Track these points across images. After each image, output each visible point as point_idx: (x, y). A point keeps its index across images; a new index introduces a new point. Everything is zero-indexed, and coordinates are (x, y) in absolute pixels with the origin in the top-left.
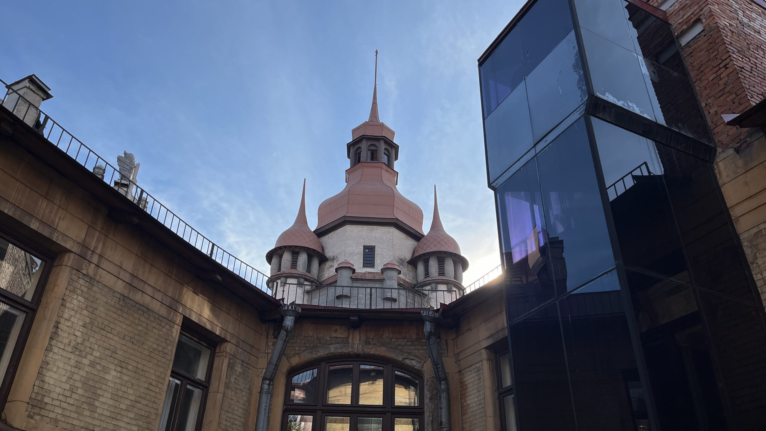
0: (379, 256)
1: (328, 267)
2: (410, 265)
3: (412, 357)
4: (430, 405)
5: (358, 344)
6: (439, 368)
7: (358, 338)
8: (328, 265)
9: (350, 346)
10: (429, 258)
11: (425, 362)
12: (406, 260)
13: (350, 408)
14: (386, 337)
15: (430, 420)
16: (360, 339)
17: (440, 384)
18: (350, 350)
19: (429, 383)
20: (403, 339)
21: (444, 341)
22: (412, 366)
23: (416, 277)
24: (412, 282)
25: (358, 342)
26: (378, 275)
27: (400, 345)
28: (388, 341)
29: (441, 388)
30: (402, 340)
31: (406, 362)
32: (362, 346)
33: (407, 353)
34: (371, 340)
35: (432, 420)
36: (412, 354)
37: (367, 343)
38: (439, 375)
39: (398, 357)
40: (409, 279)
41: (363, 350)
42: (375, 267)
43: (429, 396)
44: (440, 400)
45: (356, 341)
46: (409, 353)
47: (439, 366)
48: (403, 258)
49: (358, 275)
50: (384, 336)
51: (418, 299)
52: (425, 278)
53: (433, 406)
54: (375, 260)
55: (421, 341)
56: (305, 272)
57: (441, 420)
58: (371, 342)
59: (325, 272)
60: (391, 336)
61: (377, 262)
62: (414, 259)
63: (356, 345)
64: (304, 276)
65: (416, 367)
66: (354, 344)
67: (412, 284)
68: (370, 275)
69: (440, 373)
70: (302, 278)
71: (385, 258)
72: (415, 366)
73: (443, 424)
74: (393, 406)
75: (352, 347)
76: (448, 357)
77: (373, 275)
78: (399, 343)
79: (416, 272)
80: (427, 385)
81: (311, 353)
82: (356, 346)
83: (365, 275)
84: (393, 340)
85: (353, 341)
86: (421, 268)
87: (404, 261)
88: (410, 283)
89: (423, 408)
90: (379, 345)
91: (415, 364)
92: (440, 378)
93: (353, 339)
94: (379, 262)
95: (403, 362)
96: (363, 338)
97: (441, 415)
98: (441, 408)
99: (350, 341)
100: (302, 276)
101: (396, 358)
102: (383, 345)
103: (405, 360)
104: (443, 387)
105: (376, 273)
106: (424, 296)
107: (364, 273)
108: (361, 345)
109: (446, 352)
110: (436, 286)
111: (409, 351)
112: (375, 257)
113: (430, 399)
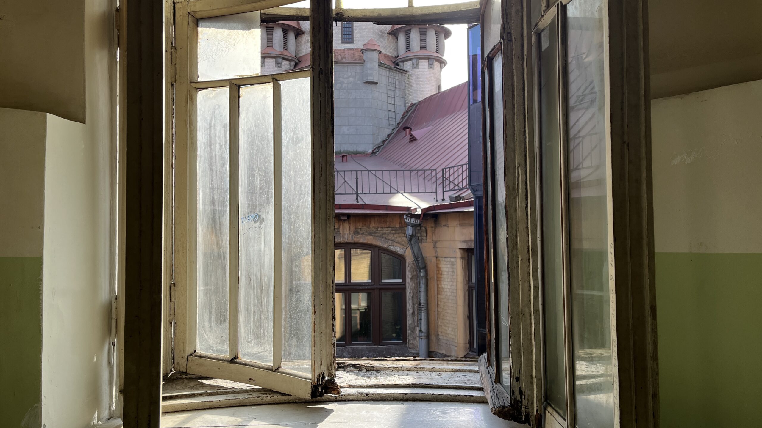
0: (358, 29)
1: (305, 42)
2: (390, 36)
3: (395, 244)
4: (411, 284)
5: (348, 234)
6: (419, 260)
7: (348, 228)
8: (305, 39)
9: (341, 236)
10: (410, 30)
11: (407, 248)
12: (386, 30)
13: (344, 287)
14: (373, 226)
15: (411, 296)
16: (349, 230)
17: (420, 271)
18: (341, 240)
19: (410, 266)
20: (388, 228)
21: (424, 229)
22: (396, 251)
23: (397, 49)
24: (393, 55)
25: (348, 232)
26: (358, 52)
27: (385, 233)
28: (375, 230)
29: (420, 275)
30: (386, 229)
31: (390, 248)
32: (352, 236)
33: (391, 240)
34: (359, 230)
35: (413, 296)
36: (396, 241)
37: (356, 232)
38: (419, 265)
39: (384, 244)
40: (390, 52)
41: (352, 239)
42: (355, 42)
43: (410, 276)
44: (420, 285)
45: (346, 231)
46: (393, 241)
47: (419, 259)
48: (383, 29)
49: (337, 53)
50: (371, 226)
51: (399, 76)
52: (406, 51)
53: (414, 284)
54: (354, 34)
55: (403, 229)
56: (282, 50)
57: (420, 301)
58: (360, 232)
59: (303, 47)
60: (377, 226)
61: (356, 37)
62: (395, 31)
63: (347, 235)
64: (281, 56)
65: (399, 252)
66: (345, 234)
67: (392, 57)
68: (350, 52)
69: (420, 264)
70: (280, 57)
71: (364, 32)
72: (398, 251)
73: (422, 305)
74: (380, 283)
75: (343, 237)
76: (427, 242)
77: (353, 52)
78: (384, 232)
79: (397, 42)
80: (409, 266)
82: (346, 236)
83: (344, 52)
84: (379, 229)
85: (343, 232)
86: (402, 39)
87: (384, 33)
88: (391, 56)
89: (405, 284)
90: (366, 235)
91: (398, 250)
92: (419, 267)
93: (343, 230)
94: (359, 37)
95: (388, 248)
96: (352, 228)
97: (420, 298)
98: (420, 292)
99: (341, 231)
100: (280, 56)
101: (382, 245)
102: (370, 234)
103: (390, 247)
104: (422, 274)
105: (355, 49)
106: (405, 72)
107: (344, 50)
108: (351, 235)
109: (425, 238)
110: (418, 62)
111: (393, 239)
112: (354, 30)
113: (411, 279)
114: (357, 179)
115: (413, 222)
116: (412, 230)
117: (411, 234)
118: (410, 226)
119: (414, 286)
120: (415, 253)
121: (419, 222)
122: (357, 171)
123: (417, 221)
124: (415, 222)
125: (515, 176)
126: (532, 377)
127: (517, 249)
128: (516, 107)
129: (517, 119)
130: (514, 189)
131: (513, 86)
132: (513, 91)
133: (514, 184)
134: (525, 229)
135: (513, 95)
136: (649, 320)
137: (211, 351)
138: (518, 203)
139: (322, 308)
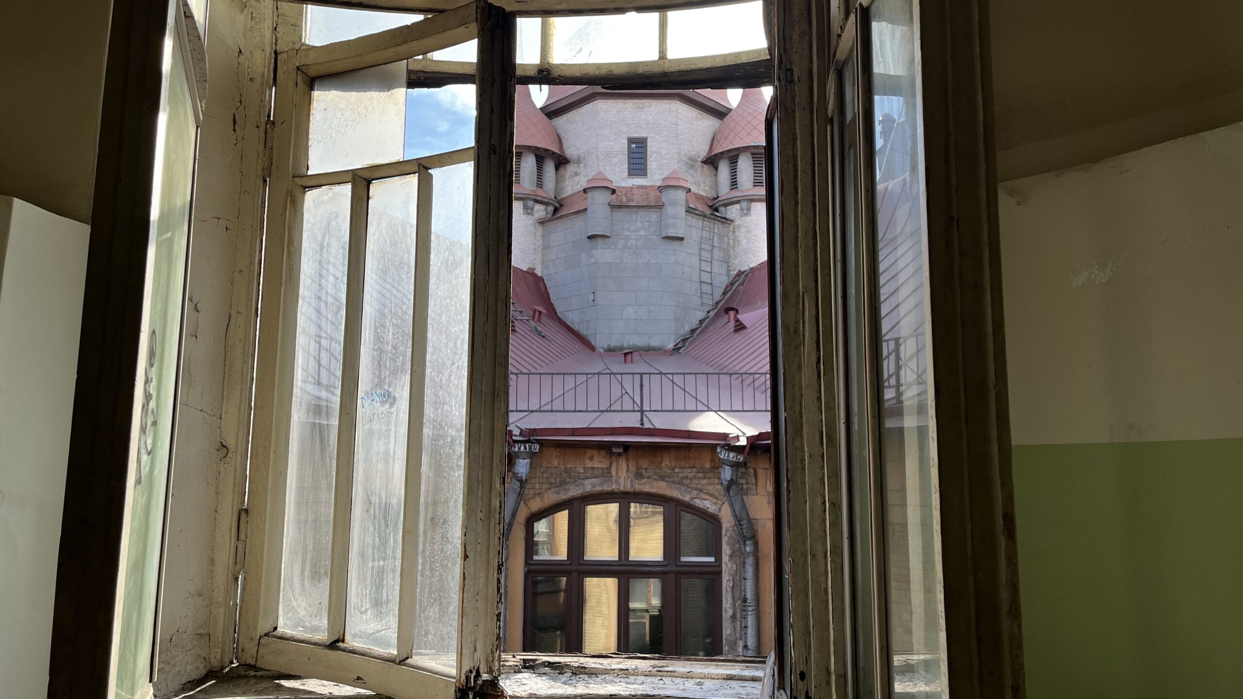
0: (655, 155)
1: (570, 175)
2: (706, 166)
3: (704, 496)
4: (729, 565)
5: (624, 477)
6: (742, 525)
7: (625, 468)
8: (571, 171)
9: (614, 480)
10: (738, 155)
11: (723, 503)
12: (699, 157)
14: (666, 465)
15: (730, 586)
16: (627, 471)
17: (745, 544)
18: (614, 487)
19: (728, 534)
20: (691, 468)
21: (752, 471)
22: (705, 508)
23: (716, 185)
24: (709, 196)
25: (625, 474)
26: (654, 190)
27: (687, 478)
28: (669, 472)
29: (745, 550)
30: (689, 470)
31: (695, 503)
32: (632, 481)
33: (697, 490)
34: (644, 471)
35: (733, 586)
36: (705, 491)
37: (639, 475)
38: (743, 533)
39: (684, 496)
40: (705, 191)
41: (632, 486)
42: (649, 175)
43: (729, 552)
44: (744, 567)
45: (622, 473)
46: (701, 490)
47: (744, 522)
48: (694, 155)
49: (621, 192)
50: (663, 465)
51: (718, 228)
52: (731, 189)
53: (735, 566)
54: (648, 163)
55: (717, 471)
56: (534, 188)
57: (745, 595)
58: (645, 474)
59: (567, 183)
60: (673, 464)
61: (651, 167)
62: (713, 158)
63: (623, 479)
64: (533, 197)
65: (709, 510)
66: (619, 477)
67: (709, 198)
68: (640, 190)
69: (745, 531)
70: (530, 199)
71: (664, 159)
72: (708, 508)
73: (748, 601)
74: (678, 563)
75: (617, 483)
76: (757, 494)
77: (645, 191)
78: (685, 474)
79: (716, 175)
80: (726, 535)
81: (558, 493)
82: (622, 481)
83: (631, 191)
84: (677, 470)
85: (617, 473)
86: (724, 169)
87: (696, 161)
88: (706, 197)
89: (720, 566)
90: (656, 479)
91: (709, 506)
92: (744, 536)
93: (617, 470)
94: (655, 167)
95: (692, 503)
96: (632, 468)
97: (745, 589)
98: (745, 579)
99: (614, 473)
100: (530, 196)
101: (681, 498)
102: (662, 478)
103: (694, 500)
104: (748, 549)
105: (650, 187)
106: (729, 222)
107: (631, 188)
108: (629, 480)
109: (754, 487)
110: (749, 206)
111: (699, 486)
112: (648, 157)
113: (731, 556)
114: (642, 386)
115: (733, 458)
116: (730, 472)
117: (729, 478)
118: (728, 466)
119: (735, 568)
120: (737, 513)
121: (742, 459)
122: (641, 375)
123: (739, 457)
124: (735, 458)
125: (797, 309)
126: (828, 673)
127: (802, 438)
128: (799, 191)
129: (802, 212)
130: (796, 331)
131: (795, 157)
132: (795, 165)
133: (797, 323)
134: (816, 402)
135: (796, 171)
136: (1002, 541)
137: (302, 629)
138: (804, 356)
139: (479, 550)
